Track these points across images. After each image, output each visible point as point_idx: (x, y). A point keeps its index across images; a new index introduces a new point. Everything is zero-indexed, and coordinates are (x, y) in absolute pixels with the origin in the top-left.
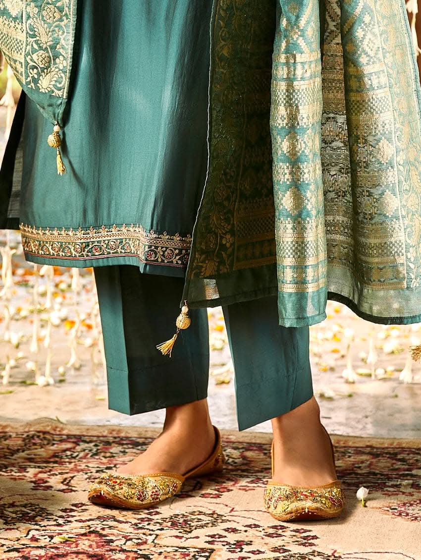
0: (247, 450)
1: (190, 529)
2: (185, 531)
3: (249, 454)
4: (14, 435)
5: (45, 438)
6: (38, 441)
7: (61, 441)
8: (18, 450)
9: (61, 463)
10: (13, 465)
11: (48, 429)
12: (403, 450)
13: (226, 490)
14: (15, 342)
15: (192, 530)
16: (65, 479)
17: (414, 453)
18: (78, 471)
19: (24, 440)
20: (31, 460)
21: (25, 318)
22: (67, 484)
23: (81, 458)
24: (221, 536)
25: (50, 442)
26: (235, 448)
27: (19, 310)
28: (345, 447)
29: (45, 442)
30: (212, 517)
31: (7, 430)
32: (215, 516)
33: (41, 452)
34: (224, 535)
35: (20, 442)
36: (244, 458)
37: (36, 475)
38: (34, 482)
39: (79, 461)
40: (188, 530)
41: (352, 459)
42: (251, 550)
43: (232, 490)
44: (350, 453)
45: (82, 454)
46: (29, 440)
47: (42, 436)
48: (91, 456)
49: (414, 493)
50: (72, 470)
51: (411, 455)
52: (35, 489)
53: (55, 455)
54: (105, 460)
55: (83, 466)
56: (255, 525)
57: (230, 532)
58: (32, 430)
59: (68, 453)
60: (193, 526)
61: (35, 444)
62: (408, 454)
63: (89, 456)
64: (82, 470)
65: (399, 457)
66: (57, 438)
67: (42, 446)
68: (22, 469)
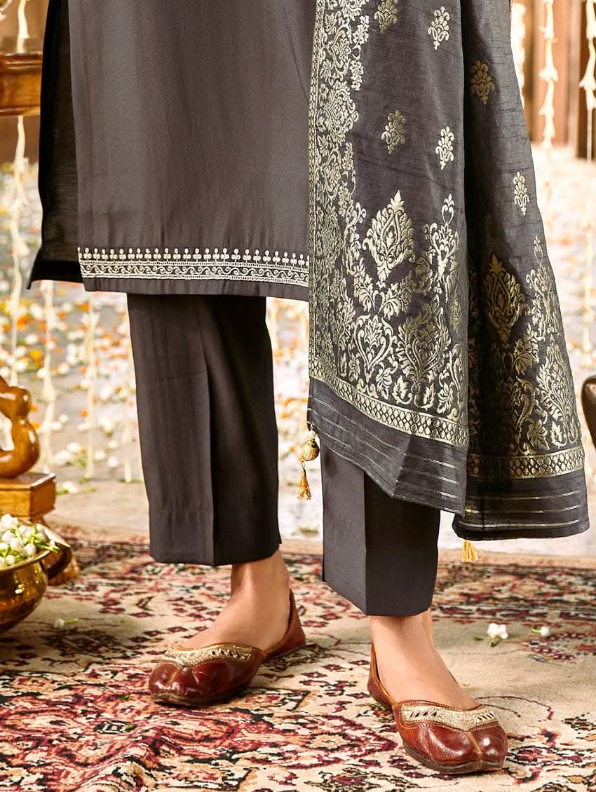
1: (284, 665)
2: (278, 668)
4: (85, 544)
5: (122, 549)
6: (114, 553)
7: (142, 553)
8: (89, 564)
9: (139, 580)
10: (81, 581)
11: (127, 539)
12: (554, 570)
13: (333, 617)
15: (287, 667)
16: (142, 600)
17: (568, 574)
18: (159, 591)
19: (97, 551)
20: (103, 575)
22: (143, 607)
23: (164, 574)
24: (320, 675)
25: (129, 554)
28: (484, 565)
29: (123, 553)
30: (313, 651)
31: (78, 535)
32: (317, 650)
33: (118, 566)
34: (324, 674)
35: (92, 553)
37: (106, 595)
38: (103, 604)
39: (162, 578)
40: (282, 667)
41: (491, 580)
42: (354, 693)
43: (340, 617)
44: (489, 572)
45: (165, 570)
46: (105, 552)
47: (118, 546)
48: (177, 572)
49: (562, 624)
50: (151, 589)
51: (564, 576)
52: (104, 612)
53: (133, 570)
54: (192, 578)
55: (165, 585)
56: (363, 661)
57: (331, 670)
58: (108, 541)
59: (149, 568)
60: (288, 662)
61: (110, 556)
62: (560, 575)
63: (174, 572)
64: (163, 590)
65: (549, 578)
66: (137, 548)
67: (118, 558)
68: (92, 587)
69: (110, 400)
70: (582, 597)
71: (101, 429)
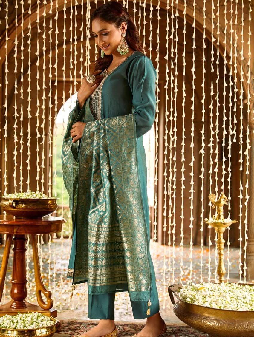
0: (124, 326)
3: (124, 327)
4: (65, 323)
5: (73, 323)
6: (71, 324)
7: (77, 324)
8: (66, 327)
9: (77, 330)
10: (65, 330)
11: (74, 321)
14: (65, 299)
18: (82, 332)
19: (68, 324)
20: (69, 329)
21: (67, 293)
25: (74, 324)
26: (121, 326)
27: (65, 291)
29: (73, 324)
31: (63, 321)
33: (72, 327)
35: (67, 324)
36: (123, 328)
37: (71, 333)
45: (82, 327)
46: (69, 324)
47: (72, 323)
50: (80, 331)
53: (76, 328)
55: (83, 330)
58: (70, 321)
59: (79, 327)
61: (70, 325)
64: (83, 331)
66: (76, 323)
67: (72, 325)
68: (67, 331)
69: (64, 293)
70: (169, 331)
71: (63, 299)
